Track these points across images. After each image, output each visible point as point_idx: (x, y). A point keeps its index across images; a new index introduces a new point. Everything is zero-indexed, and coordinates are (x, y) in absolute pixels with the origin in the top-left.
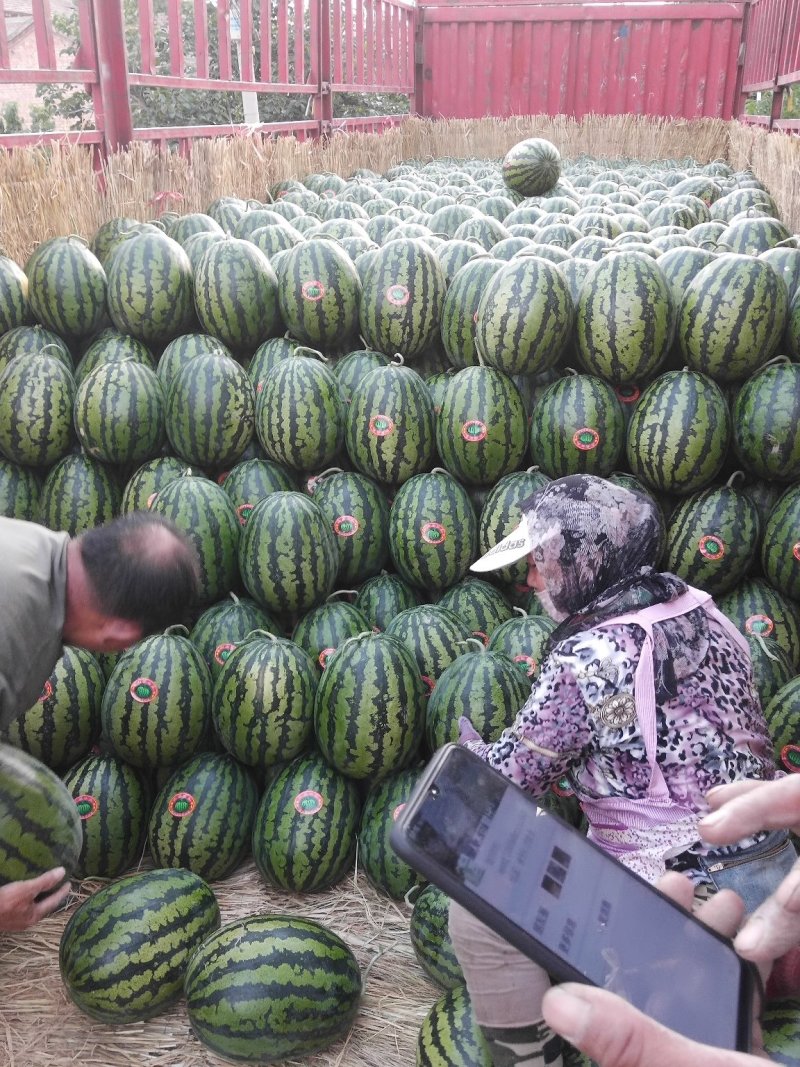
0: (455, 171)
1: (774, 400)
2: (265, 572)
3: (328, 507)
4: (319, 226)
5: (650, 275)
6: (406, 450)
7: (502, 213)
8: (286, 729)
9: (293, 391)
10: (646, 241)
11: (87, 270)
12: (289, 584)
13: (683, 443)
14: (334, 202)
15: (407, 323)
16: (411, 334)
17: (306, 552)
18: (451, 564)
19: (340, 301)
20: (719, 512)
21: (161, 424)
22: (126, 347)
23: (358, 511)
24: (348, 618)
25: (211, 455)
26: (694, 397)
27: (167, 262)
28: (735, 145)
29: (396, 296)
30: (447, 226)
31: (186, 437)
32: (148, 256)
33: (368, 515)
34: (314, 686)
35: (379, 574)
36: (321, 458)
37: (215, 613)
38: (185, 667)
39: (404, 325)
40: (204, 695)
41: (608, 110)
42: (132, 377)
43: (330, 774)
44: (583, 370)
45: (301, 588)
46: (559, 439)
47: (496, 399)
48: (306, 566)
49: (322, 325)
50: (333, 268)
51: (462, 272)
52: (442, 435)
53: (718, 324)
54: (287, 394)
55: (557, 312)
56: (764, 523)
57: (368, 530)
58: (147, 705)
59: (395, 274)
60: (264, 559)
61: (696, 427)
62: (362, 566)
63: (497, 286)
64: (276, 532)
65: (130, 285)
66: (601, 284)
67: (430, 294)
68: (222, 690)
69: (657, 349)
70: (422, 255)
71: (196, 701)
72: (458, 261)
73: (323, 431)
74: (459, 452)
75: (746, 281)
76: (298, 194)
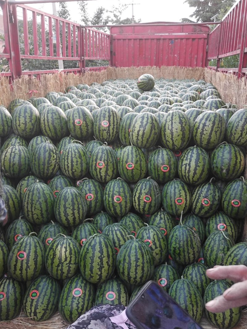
0: (123, 83)
1: (223, 155)
2: (62, 214)
3: (83, 191)
4: (81, 101)
5: (183, 117)
6: (108, 172)
7: (137, 97)
8: (69, 267)
9: (72, 154)
10: (181, 106)
11: (6, 116)
12: (70, 218)
13: (195, 169)
14: (85, 93)
15: (108, 132)
16: (110, 135)
17: (76, 207)
18: (124, 209)
19: (87, 125)
20: (208, 191)
21: (29, 165)
22: (18, 141)
23: (93, 192)
24: (90, 228)
25: (45, 174)
26: (198, 155)
27: (32, 113)
28: (206, 75)
29: (105, 124)
30: (120, 102)
31: (37, 169)
32: (25, 112)
33: (96, 193)
34: (79, 252)
35: (100, 212)
36: (81, 175)
37: (46, 228)
38: (36, 247)
39: (107, 132)
40: (42, 256)
41: (168, 65)
42: (19, 150)
43: (84, 282)
44: (163, 147)
45: (74, 219)
46: (157, 168)
47: (136, 156)
48: (76, 212)
49: (81, 133)
50: (85, 114)
51: (125, 116)
52: (120, 167)
53: (205, 132)
54: (70, 155)
55: (155, 129)
56: (222, 193)
57: (97, 198)
58: (23, 260)
59: (104, 117)
60: (62, 209)
61: (199, 164)
62: (95, 210)
63: (136, 121)
64: (66, 200)
65: (19, 121)
66: (168, 120)
67: (115, 123)
68: (48, 254)
69: (186, 140)
70: (112, 111)
71: (39, 259)
72: (124, 113)
73: (82, 166)
74: (125, 172)
75: (213, 119)
76: (74, 91)
